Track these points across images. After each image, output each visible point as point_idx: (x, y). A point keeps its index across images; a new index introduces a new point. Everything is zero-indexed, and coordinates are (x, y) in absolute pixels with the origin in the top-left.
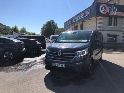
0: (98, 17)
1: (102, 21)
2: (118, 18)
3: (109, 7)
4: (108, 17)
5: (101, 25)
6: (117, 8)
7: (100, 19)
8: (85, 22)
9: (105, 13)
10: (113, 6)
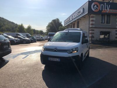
0: (91, 15)
1: (94, 19)
2: (111, 16)
3: (101, 5)
4: (101, 15)
5: (94, 23)
6: (110, 6)
7: (92, 17)
8: (80, 20)
9: (97, 11)
10: (105, 3)
